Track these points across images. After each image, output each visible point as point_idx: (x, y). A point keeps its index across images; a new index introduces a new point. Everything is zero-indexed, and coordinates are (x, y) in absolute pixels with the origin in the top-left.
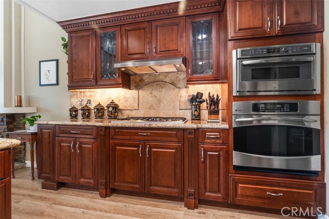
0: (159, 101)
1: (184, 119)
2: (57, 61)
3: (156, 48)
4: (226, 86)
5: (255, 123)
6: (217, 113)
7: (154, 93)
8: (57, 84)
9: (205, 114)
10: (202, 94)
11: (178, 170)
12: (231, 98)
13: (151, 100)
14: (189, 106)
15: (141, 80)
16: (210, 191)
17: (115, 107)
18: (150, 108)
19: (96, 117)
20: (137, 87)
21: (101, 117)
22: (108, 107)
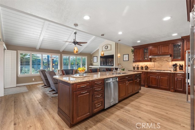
0: (162, 65)
1: (170, 71)
2: (128, 55)
3: (161, 52)
4: (184, 62)
6: (182, 69)
7: (160, 63)
8: (128, 60)
9: (178, 69)
13: (158, 65)
15: (155, 59)
16: (178, 88)
17: (147, 67)
18: (158, 67)
19: (141, 69)
20: (154, 62)
21: (143, 69)
22: (145, 67)
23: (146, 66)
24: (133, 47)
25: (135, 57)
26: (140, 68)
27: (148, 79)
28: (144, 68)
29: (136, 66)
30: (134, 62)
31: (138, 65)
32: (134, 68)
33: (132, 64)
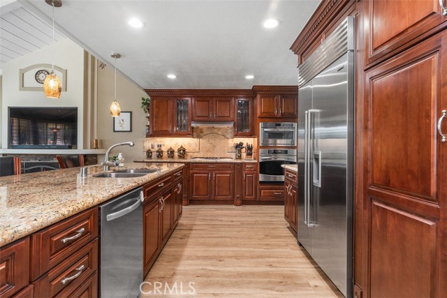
0: (214, 146)
1: (231, 158)
2: (131, 113)
3: (216, 114)
4: (256, 139)
5: (273, 159)
6: (251, 155)
7: (210, 141)
8: (131, 131)
9: (244, 155)
10: (242, 144)
11: (231, 186)
12: (259, 147)
13: (208, 145)
14: (234, 150)
15: (201, 132)
16: (248, 196)
17: (184, 151)
18: (207, 151)
19: (169, 157)
20: (199, 137)
21: (172, 157)
22: (179, 150)
23: (182, 147)
24: (147, 91)
25: (152, 122)
26: (165, 154)
27: (189, 181)
28: (176, 154)
29: (153, 148)
30: (149, 135)
31: (160, 146)
32: (149, 154)
33: (143, 142)
